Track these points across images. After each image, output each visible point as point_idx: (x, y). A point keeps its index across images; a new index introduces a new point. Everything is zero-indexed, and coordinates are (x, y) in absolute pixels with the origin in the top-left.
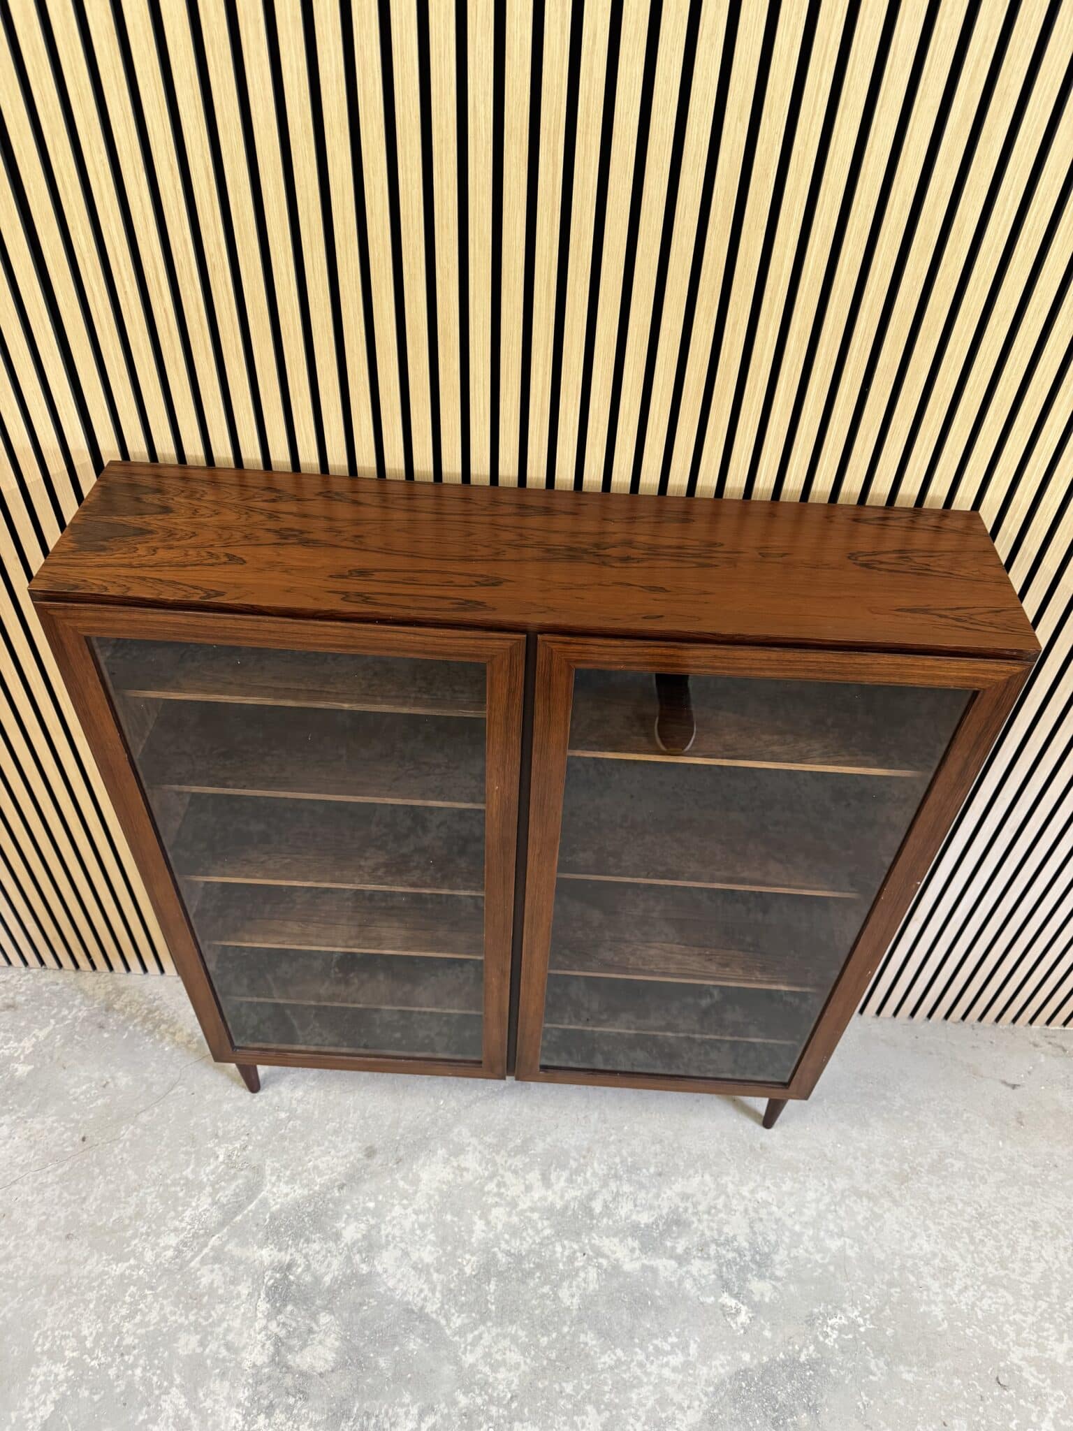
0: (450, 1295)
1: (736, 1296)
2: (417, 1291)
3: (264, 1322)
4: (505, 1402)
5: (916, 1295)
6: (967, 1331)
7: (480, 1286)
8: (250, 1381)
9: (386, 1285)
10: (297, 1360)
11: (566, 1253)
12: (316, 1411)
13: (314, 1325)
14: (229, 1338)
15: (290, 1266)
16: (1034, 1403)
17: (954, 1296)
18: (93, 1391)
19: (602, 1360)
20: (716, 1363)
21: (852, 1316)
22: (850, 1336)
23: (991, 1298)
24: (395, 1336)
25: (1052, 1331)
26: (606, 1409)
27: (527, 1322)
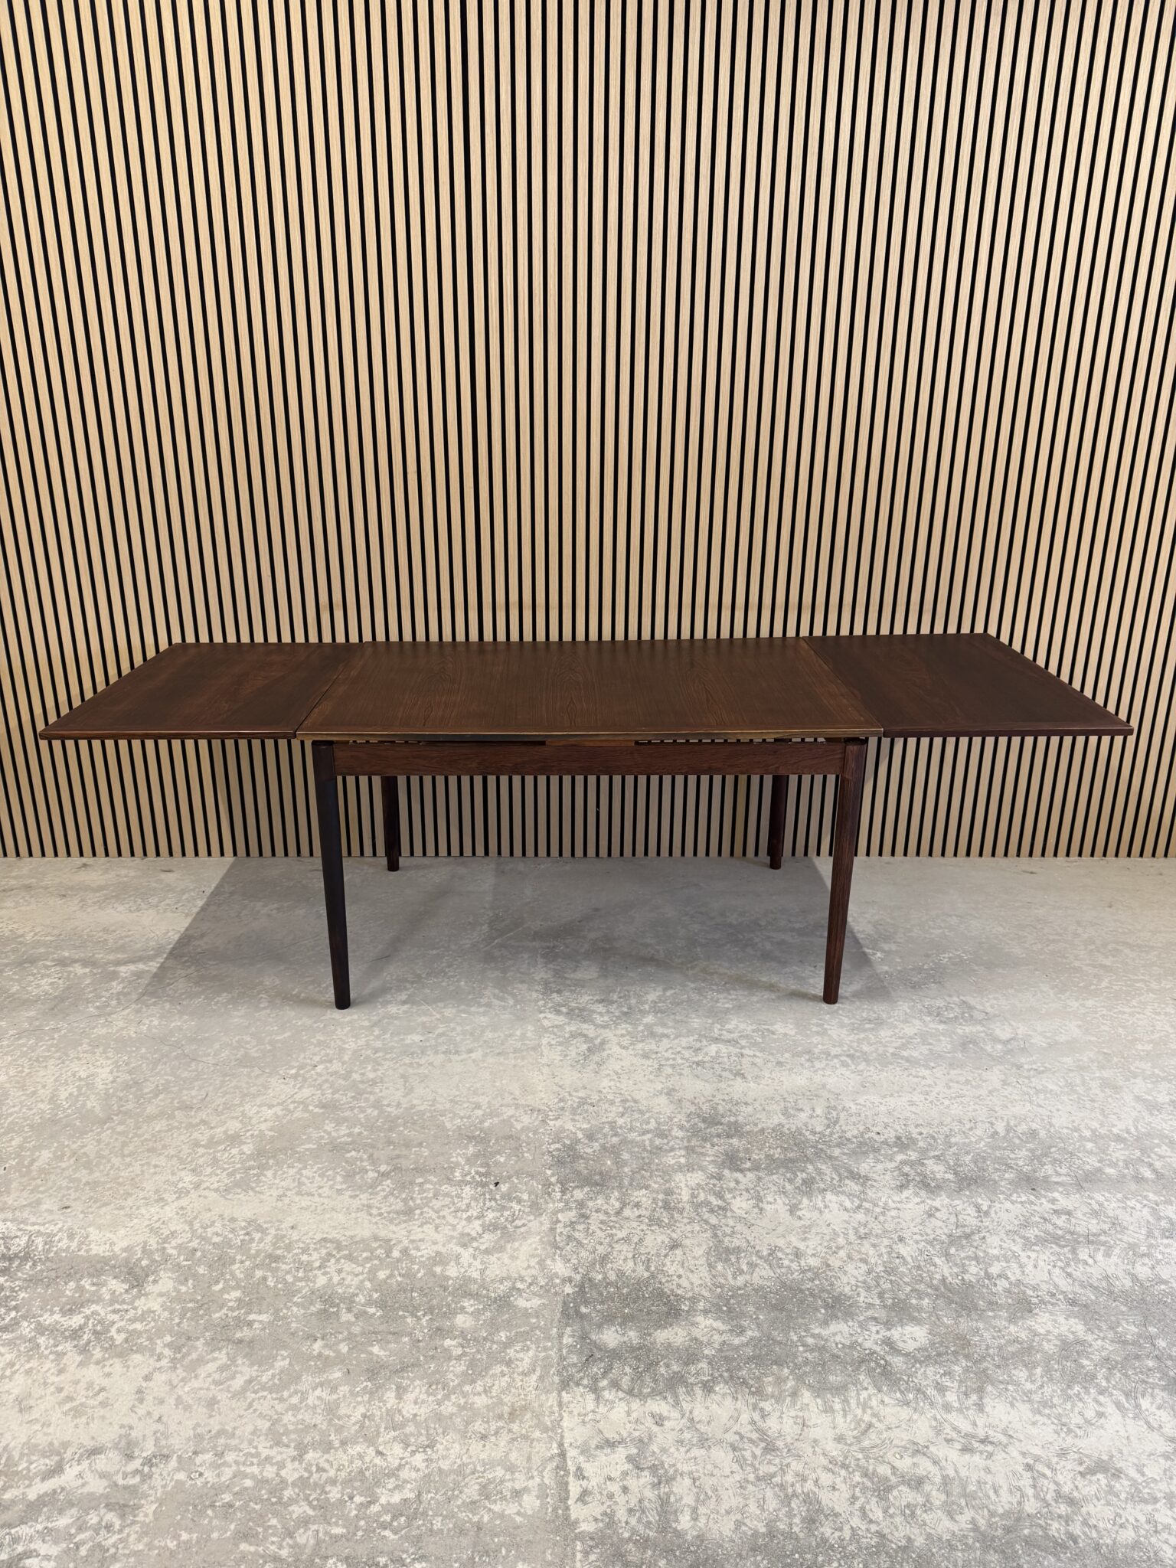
1: (873, 949)
5: (1000, 946)
6: (1040, 957)
10: (572, 976)
17: (1027, 946)
21: (957, 953)
22: (957, 960)
23: (1054, 946)
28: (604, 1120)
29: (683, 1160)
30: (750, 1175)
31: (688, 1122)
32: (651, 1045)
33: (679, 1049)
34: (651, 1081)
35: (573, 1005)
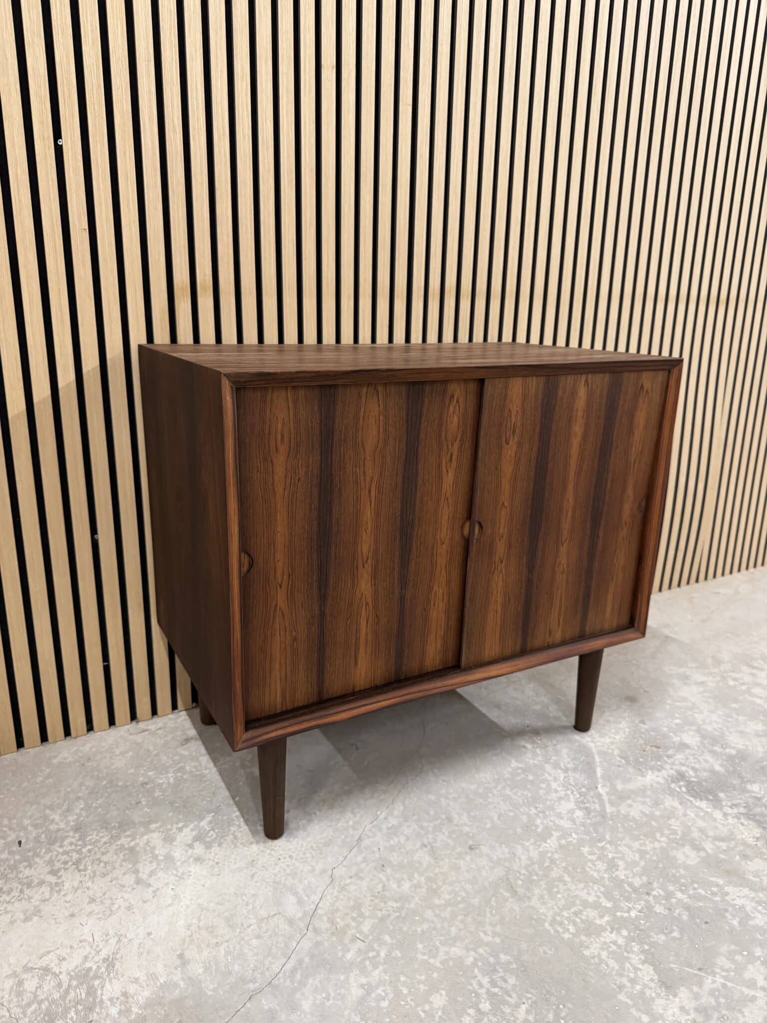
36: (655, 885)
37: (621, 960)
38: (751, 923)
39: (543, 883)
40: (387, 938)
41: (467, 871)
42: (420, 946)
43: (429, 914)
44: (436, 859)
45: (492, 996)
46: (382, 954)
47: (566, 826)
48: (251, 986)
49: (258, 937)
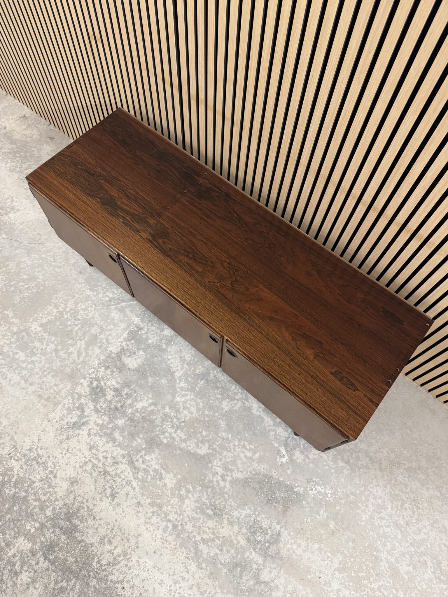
0: (186, 375)
1: (287, 452)
2: (176, 366)
3: (122, 340)
4: (180, 421)
5: (360, 505)
6: (371, 532)
7: (198, 379)
8: (107, 355)
9: (167, 356)
10: (125, 359)
11: (235, 391)
12: (120, 378)
13: (137, 352)
14: (109, 337)
15: (141, 329)
16: (376, 575)
17: (375, 517)
18: (61, 324)
19: (222, 434)
20: (263, 466)
21: (327, 492)
22: (321, 497)
23: (391, 529)
24: (159, 374)
25: (408, 560)
26: (212, 449)
27: (205, 402)
28: (32, 478)
29: (33, 530)
30: (46, 564)
31: (60, 508)
32: (100, 442)
33: (109, 456)
34: (75, 467)
35: (102, 383)
36: (79, 322)
37: (48, 314)
38: (70, 347)
39: (71, 293)
40: (40, 261)
41: (70, 274)
42: (40, 269)
43: (51, 268)
44: (73, 264)
45: (29, 287)
46: (35, 262)
47: (100, 296)
48: (19, 240)
49: (33, 235)
